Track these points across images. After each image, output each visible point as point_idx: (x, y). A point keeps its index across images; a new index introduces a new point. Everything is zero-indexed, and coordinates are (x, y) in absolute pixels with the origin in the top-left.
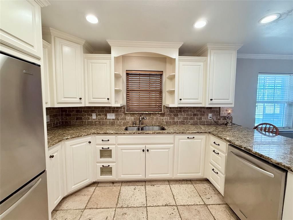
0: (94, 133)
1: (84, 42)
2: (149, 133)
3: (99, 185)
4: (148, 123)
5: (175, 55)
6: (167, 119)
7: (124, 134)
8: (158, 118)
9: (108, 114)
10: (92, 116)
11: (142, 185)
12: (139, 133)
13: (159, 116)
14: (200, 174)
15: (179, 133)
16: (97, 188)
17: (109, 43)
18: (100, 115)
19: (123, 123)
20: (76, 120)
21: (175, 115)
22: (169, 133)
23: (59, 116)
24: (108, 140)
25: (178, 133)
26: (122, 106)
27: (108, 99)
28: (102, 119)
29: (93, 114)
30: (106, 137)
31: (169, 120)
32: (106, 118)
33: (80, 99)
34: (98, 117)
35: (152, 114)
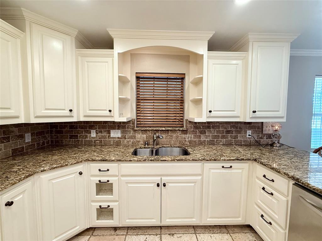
0: (87, 160)
1: (76, 33)
3: (96, 233)
5: (202, 49)
6: (191, 137)
7: (131, 161)
8: (178, 136)
9: (111, 131)
10: (90, 133)
11: (157, 235)
12: (151, 160)
13: (180, 134)
14: (240, 219)
15: (210, 160)
17: (111, 33)
18: (101, 132)
19: (132, 143)
20: (70, 138)
21: (201, 133)
22: (196, 160)
23: (47, 133)
24: (108, 170)
25: (208, 160)
26: (130, 121)
27: (110, 111)
28: (104, 137)
29: (92, 131)
30: (104, 166)
31: (194, 138)
32: (109, 136)
33: (71, 111)
34: (99, 134)
35: (171, 130)
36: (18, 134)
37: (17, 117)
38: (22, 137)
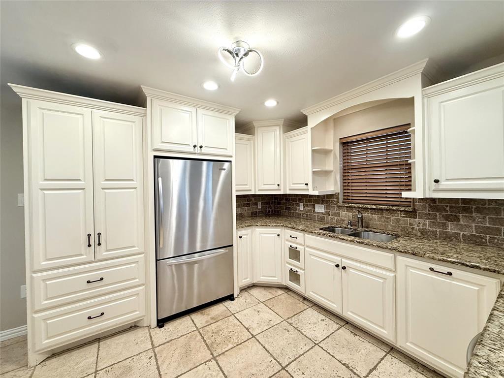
0: (283, 226)
1: (283, 122)
2: (344, 239)
3: (289, 293)
4: (379, 227)
5: (413, 88)
6: (424, 224)
7: (312, 233)
8: (400, 219)
9: (316, 205)
10: (299, 206)
11: (338, 324)
12: (330, 236)
13: (403, 217)
15: (406, 253)
16: (286, 294)
18: (307, 206)
19: (336, 221)
20: (286, 209)
23: (272, 203)
24: (296, 238)
25: (401, 252)
26: (334, 194)
27: (306, 184)
28: (309, 211)
29: (300, 204)
30: (294, 233)
31: (430, 226)
32: (314, 211)
33: (278, 185)
34: (306, 208)
35: (387, 210)
36: (254, 202)
37: (251, 190)
38: (256, 204)
